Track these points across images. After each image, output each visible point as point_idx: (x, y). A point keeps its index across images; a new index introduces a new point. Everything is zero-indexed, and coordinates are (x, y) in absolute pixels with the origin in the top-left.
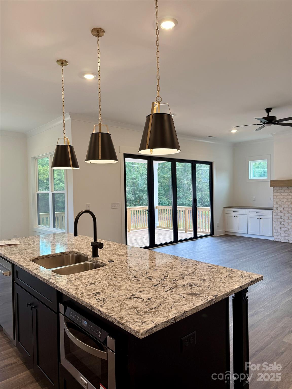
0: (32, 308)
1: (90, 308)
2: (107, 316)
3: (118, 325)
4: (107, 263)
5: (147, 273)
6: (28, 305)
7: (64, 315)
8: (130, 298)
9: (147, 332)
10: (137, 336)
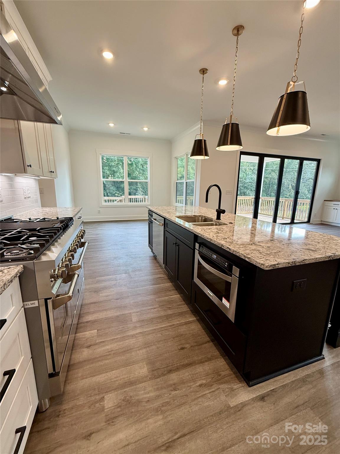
0: (176, 245)
1: (220, 246)
2: (235, 252)
3: (244, 259)
4: (228, 224)
5: (262, 233)
6: (174, 244)
7: (199, 250)
8: (251, 244)
9: (271, 266)
10: (262, 268)
